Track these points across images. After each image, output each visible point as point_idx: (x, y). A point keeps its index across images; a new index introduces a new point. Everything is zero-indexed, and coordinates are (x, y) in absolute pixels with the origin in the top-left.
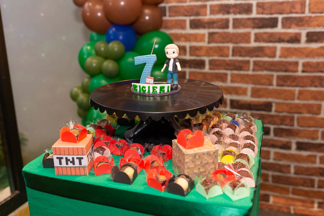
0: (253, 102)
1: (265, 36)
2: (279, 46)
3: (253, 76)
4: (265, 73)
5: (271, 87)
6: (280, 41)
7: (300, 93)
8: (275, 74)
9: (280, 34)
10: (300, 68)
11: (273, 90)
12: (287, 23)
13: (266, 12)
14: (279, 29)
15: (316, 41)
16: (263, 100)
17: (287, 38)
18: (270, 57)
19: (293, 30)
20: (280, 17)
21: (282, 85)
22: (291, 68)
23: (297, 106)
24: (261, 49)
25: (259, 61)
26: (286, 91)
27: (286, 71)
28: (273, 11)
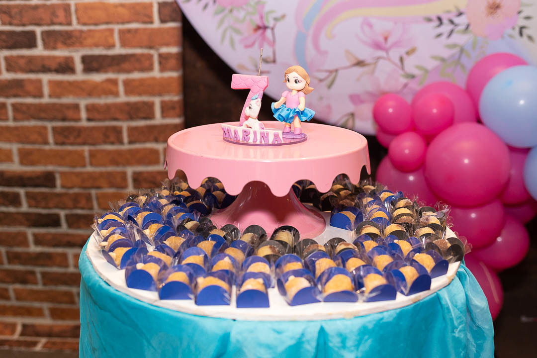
0: (26, 172)
1: (22, 62)
2: (45, 78)
3: (16, 128)
4: (33, 123)
5: (47, 147)
6: (45, 70)
7: (92, 154)
8: (49, 125)
9: (42, 58)
10: (83, 115)
11: (51, 150)
12: (51, 39)
13: (15, 22)
14: (39, 51)
15: (97, 70)
16: (39, 169)
17: (54, 66)
18: (35, 96)
19: (61, 53)
20: (38, 30)
21: (63, 144)
22: (70, 114)
23: (91, 176)
24: (19, 83)
25: (21, 104)
26: (70, 152)
27: (64, 119)
28: (25, 20)
